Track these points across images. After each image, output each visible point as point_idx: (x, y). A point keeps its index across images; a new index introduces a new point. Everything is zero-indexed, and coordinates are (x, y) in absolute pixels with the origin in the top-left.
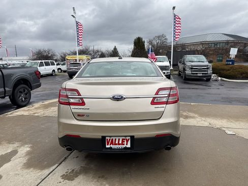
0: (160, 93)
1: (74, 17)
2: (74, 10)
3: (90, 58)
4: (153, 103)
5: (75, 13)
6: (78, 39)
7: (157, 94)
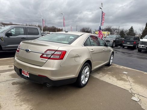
0: (48, 52)
1: (101, 9)
2: (102, 4)
3: (110, 33)
4: (41, 57)
5: (102, 6)
6: (101, 22)
7: (45, 52)
